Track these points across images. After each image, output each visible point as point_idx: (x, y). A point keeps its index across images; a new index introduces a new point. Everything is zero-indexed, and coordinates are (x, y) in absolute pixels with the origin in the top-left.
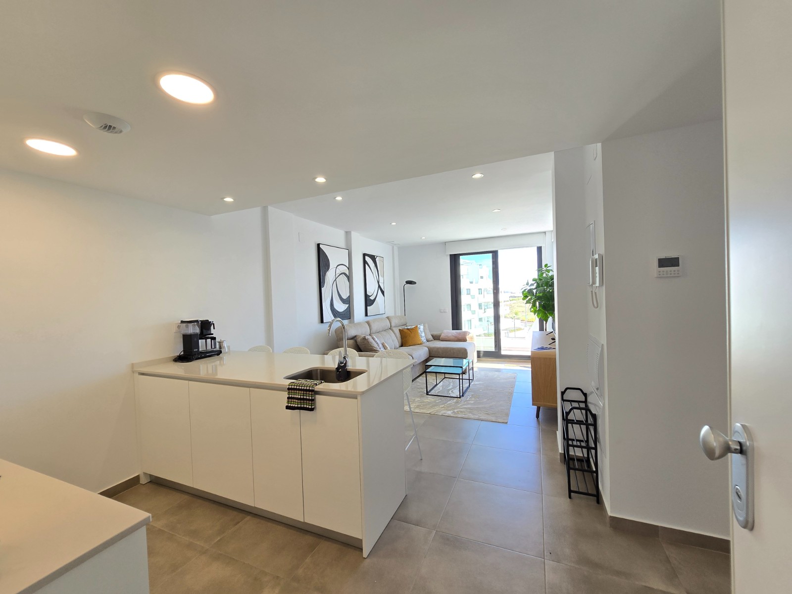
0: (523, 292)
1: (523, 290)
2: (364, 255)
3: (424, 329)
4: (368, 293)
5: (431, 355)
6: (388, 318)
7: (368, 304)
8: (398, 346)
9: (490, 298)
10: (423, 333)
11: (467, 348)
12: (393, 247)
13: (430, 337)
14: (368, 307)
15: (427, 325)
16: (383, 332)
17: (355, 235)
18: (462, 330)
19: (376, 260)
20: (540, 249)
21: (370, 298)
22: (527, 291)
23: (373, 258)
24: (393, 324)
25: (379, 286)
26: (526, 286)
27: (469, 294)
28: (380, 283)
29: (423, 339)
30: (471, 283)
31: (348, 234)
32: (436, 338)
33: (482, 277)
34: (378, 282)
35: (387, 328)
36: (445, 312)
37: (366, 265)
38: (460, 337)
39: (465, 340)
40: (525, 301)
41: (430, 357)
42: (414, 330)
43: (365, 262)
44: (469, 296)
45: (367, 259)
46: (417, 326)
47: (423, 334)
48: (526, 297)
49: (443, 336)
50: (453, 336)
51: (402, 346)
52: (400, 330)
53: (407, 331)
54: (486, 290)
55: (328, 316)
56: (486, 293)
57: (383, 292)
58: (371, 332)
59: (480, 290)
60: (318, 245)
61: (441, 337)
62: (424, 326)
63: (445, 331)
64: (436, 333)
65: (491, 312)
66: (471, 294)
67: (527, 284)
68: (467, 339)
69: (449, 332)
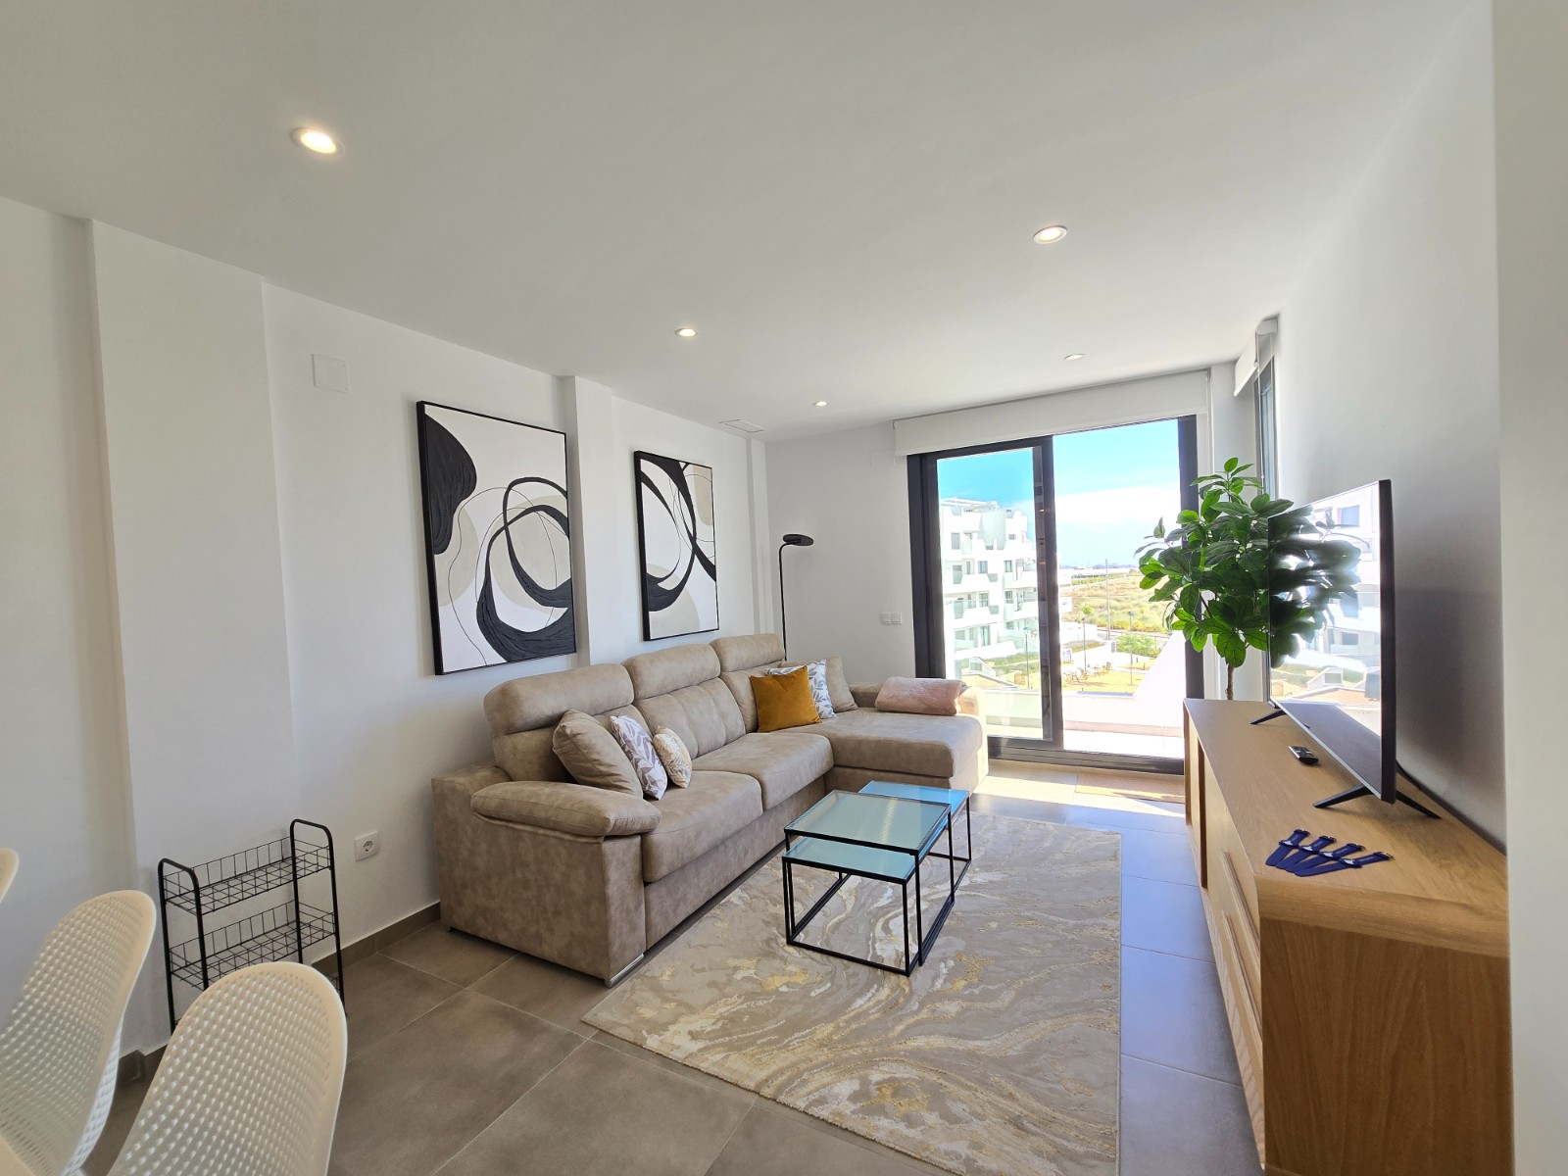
0: (1143, 560)
1: (1143, 553)
2: (638, 456)
3: (828, 675)
4: (649, 571)
5: (839, 762)
6: (715, 646)
7: (650, 605)
8: (741, 729)
9: (1031, 579)
10: (823, 689)
11: (951, 746)
12: (748, 443)
13: (847, 699)
14: (651, 614)
15: (839, 664)
16: (687, 692)
17: (586, 389)
18: (942, 675)
19: (685, 472)
20: (1188, 428)
21: (660, 585)
22: (1156, 556)
23: (673, 468)
24: (730, 663)
25: (697, 551)
26: (1154, 539)
27: (986, 572)
28: (698, 542)
29: (825, 706)
30: (990, 548)
31: (564, 385)
32: (865, 700)
33: (1012, 537)
34: (693, 539)
35: (706, 675)
36: (895, 623)
37: (643, 485)
38: (935, 700)
39: (949, 712)
40: (1151, 592)
41: (835, 766)
42: (793, 683)
43: (640, 478)
44: (985, 575)
45: (647, 467)
46: (805, 668)
47: (824, 693)
48: (1153, 576)
49: (883, 697)
50: (914, 697)
51: (755, 729)
52: (753, 680)
53: (770, 682)
54: (1020, 562)
55: (465, 642)
56: (1020, 569)
57: (711, 569)
58: (641, 693)
59: (1008, 564)
60: (420, 406)
61: (878, 699)
62: (829, 666)
63: (893, 680)
64: (865, 685)
65: (1032, 609)
66: (990, 571)
67: (1159, 532)
68: (958, 708)
69: (905, 682)
